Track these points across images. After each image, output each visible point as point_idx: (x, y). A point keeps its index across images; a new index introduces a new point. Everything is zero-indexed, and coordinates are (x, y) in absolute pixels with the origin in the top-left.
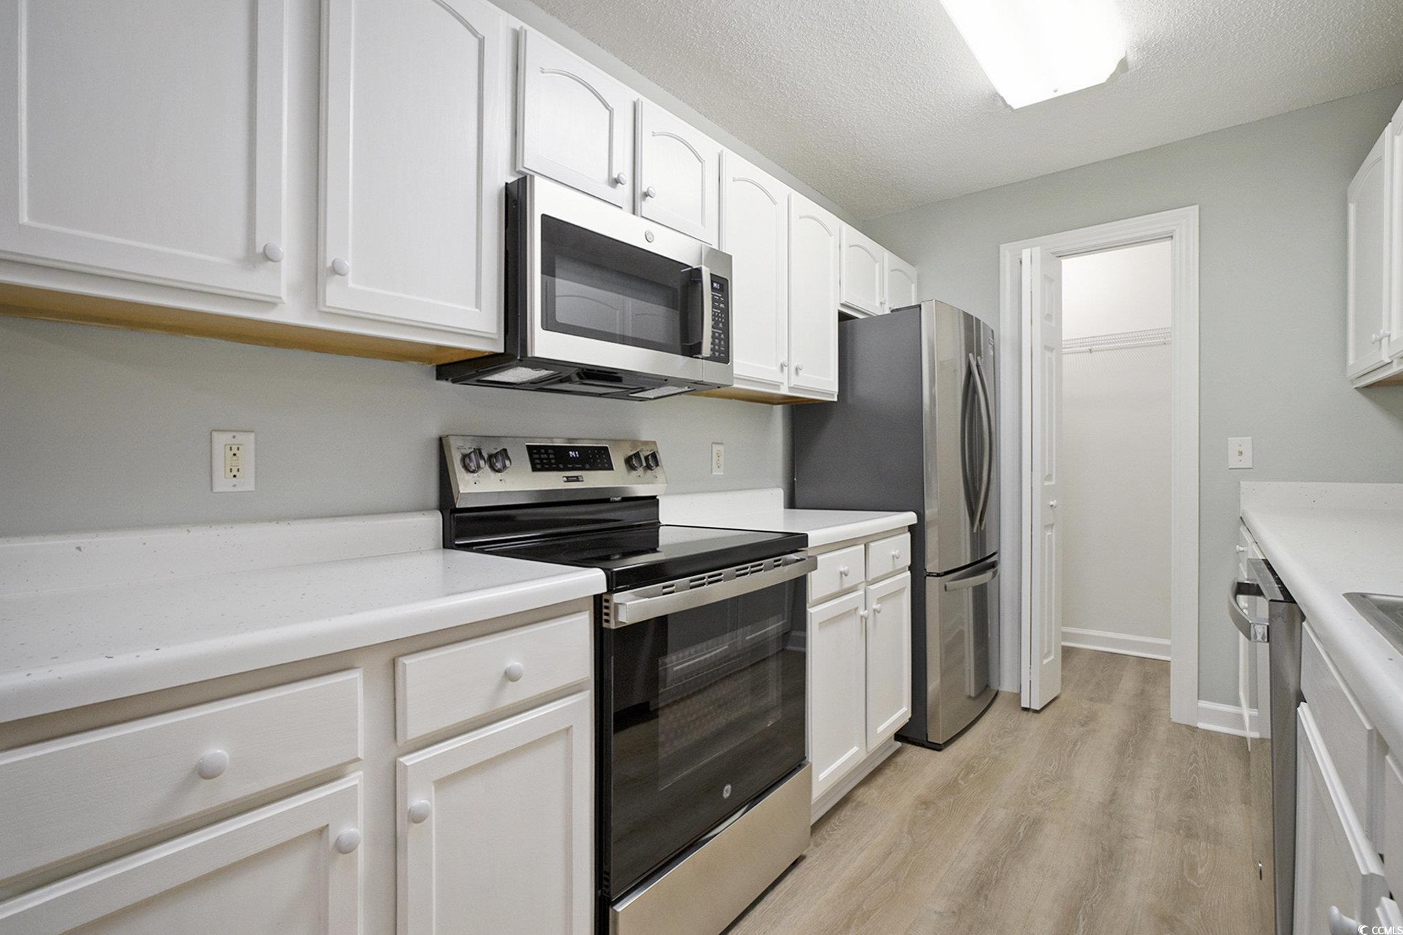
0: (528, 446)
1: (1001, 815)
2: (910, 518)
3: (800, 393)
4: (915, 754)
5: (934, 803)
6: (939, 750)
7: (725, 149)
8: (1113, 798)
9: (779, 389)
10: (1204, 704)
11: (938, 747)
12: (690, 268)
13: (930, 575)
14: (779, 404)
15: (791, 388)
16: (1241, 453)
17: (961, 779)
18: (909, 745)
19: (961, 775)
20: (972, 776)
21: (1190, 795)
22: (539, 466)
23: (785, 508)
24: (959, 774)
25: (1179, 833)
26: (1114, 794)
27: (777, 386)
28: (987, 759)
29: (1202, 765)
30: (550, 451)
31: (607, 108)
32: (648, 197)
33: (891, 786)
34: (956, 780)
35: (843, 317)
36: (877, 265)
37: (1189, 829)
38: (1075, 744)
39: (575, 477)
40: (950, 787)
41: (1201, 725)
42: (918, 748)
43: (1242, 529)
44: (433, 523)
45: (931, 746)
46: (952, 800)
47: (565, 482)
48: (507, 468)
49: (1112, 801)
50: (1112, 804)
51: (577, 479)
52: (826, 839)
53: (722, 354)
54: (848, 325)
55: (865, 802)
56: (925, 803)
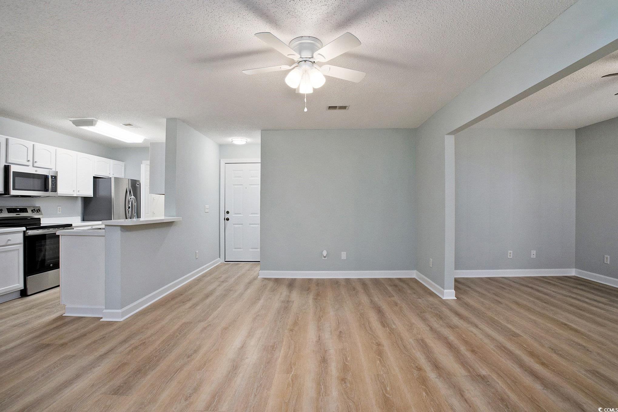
0: (7, 208)
3: (80, 196)
7: (58, 148)
12: (45, 175)
15: (77, 195)
22: (9, 212)
23: (81, 221)
27: (73, 195)
30: (12, 209)
31: (27, 148)
32: (36, 162)
35: (95, 178)
36: (108, 164)
39: (18, 214)
47: (16, 215)
48: (2, 212)
53: (55, 190)
54: (97, 180)
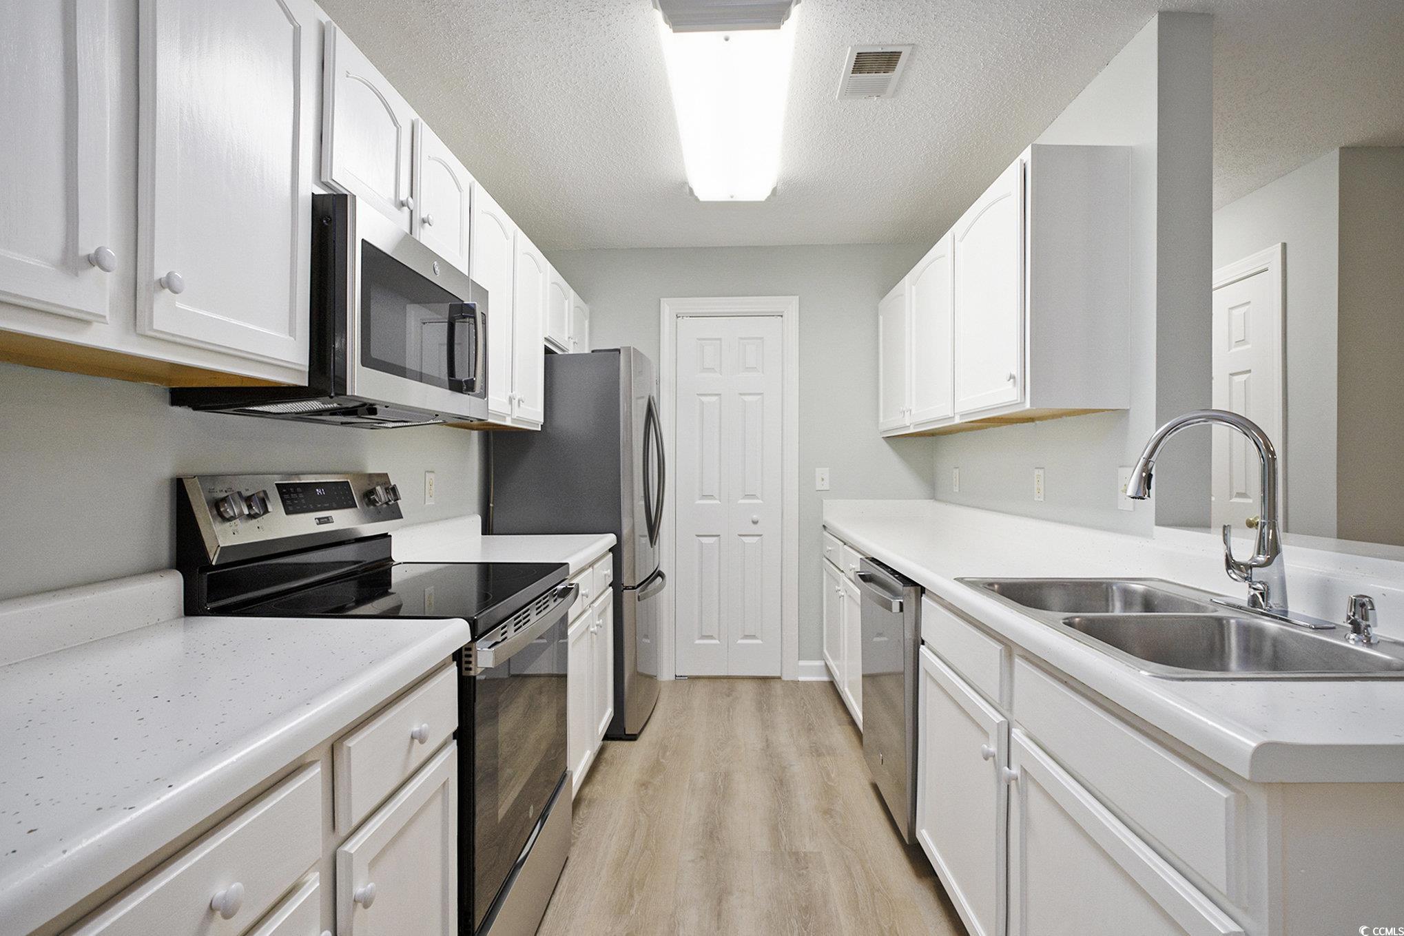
0: (276, 484)
1: (701, 778)
2: (610, 539)
3: (523, 425)
4: (617, 747)
5: (650, 782)
6: (635, 740)
7: (477, 183)
8: (768, 744)
9: (505, 421)
10: (802, 663)
11: (633, 737)
12: (461, 303)
13: (626, 588)
14: (476, 430)
15: (513, 420)
16: (823, 479)
17: (663, 758)
18: (609, 742)
19: (660, 754)
20: (668, 753)
21: (810, 729)
22: (291, 508)
23: (481, 534)
24: (658, 755)
25: (813, 756)
26: (767, 741)
27: (504, 418)
28: (674, 738)
29: (809, 707)
30: (299, 490)
31: (395, 125)
32: (427, 224)
33: (610, 779)
34: (658, 760)
35: (548, 351)
36: (567, 301)
37: (818, 751)
38: (729, 711)
39: (325, 518)
40: (656, 768)
41: (801, 679)
42: (617, 742)
43: (825, 533)
44: (172, 585)
45: (629, 737)
46: (662, 777)
47: (318, 524)
48: (268, 512)
49: (768, 746)
50: (768, 747)
51: (327, 520)
52: (577, 838)
54: (552, 360)
55: (595, 797)
56: (644, 785)
